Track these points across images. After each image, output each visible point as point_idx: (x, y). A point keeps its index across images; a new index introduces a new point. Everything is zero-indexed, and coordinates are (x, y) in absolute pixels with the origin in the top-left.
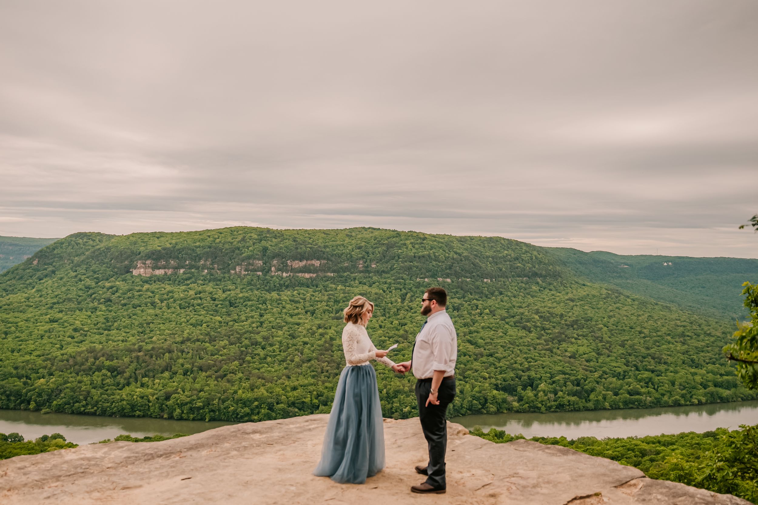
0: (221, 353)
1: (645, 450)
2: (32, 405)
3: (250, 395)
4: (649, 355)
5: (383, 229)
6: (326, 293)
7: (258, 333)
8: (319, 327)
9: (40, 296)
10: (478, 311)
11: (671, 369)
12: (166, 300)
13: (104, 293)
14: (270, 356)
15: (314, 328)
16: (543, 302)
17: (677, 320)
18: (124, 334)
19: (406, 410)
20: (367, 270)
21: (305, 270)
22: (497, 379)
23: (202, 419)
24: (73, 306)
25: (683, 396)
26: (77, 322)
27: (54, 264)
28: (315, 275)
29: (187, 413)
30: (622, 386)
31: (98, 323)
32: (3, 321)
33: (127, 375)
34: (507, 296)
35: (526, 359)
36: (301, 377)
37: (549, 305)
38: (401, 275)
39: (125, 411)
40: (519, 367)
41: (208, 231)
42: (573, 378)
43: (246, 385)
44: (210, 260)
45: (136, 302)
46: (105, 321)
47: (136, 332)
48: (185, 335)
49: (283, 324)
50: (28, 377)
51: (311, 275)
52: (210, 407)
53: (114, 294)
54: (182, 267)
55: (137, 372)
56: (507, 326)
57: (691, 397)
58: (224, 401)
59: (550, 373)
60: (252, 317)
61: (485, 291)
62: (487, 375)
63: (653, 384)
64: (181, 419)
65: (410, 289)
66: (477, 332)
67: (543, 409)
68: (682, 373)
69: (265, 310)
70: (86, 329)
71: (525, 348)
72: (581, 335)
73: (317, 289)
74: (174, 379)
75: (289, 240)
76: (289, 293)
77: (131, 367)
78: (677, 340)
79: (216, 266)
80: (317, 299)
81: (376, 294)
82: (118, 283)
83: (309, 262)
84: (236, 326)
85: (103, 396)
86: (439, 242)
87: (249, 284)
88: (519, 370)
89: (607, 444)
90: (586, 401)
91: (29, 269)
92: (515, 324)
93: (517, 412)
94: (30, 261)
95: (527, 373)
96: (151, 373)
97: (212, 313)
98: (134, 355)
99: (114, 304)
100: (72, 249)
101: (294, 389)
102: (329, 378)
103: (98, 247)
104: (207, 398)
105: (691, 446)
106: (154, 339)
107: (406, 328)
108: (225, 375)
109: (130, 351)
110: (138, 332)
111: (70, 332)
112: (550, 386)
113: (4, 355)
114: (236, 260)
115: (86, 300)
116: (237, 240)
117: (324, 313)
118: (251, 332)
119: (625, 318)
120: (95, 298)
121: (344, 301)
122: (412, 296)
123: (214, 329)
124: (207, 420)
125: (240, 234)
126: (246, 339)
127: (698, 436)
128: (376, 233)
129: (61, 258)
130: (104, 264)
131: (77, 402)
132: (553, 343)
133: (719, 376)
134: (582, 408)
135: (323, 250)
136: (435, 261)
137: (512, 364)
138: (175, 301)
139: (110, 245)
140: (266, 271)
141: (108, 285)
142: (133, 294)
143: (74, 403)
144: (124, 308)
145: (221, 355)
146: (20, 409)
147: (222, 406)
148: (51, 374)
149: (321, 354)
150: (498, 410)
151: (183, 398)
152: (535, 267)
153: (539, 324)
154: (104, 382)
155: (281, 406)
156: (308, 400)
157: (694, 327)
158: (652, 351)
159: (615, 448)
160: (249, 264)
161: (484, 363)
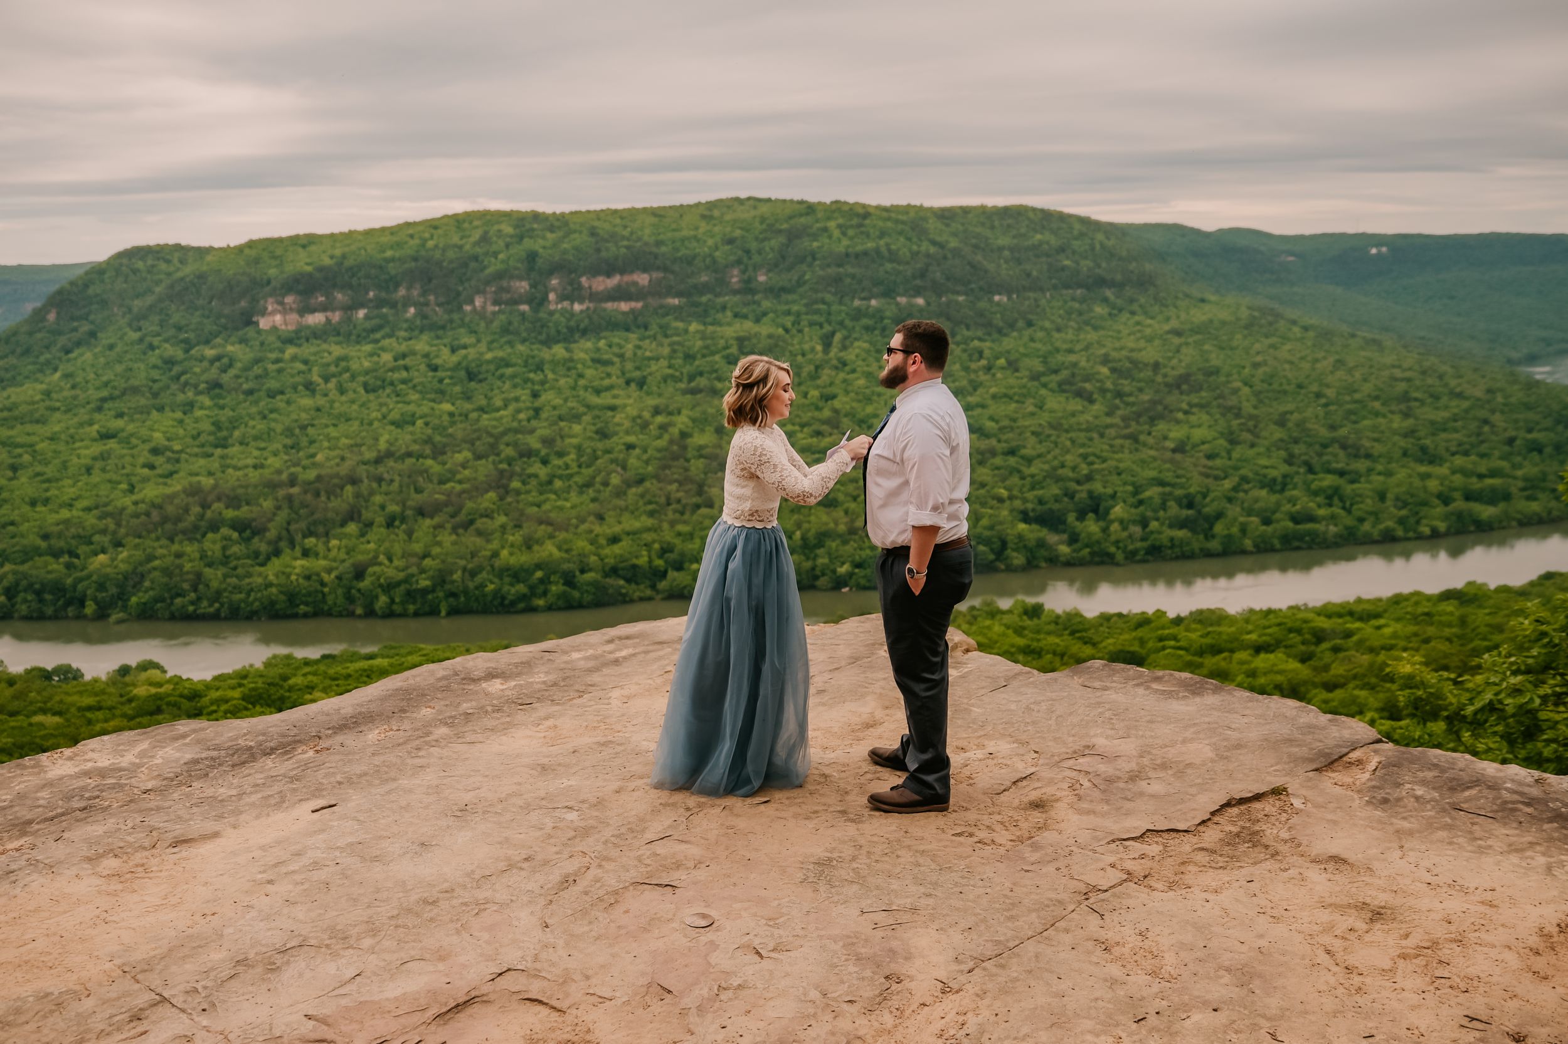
0: (458, 477)
1: (1323, 630)
2: (90, 608)
3: (523, 559)
4: (1334, 440)
5: (777, 200)
6: (667, 341)
7: (532, 431)
8: (657, 411)
9: (73, 387)
10: (984, 362)
11: (1380, 468)
12: (334, 376)
13: (204, 372)
14: (560, 477)
15: (646, 415)
16: (1119, 339)
17: (1394, 366)
18: (256, 453)
19: (843, 570)
20: (748, 288)
21: (620, 294)
22: (1025, 500)
23: (434, 612)
24: (143, 401)
25: (1402, 521)
26: (157, 435)
27: (92, 317)
28: (639, 305)
29: (403, 603)
30: (1278, 505)
31: (199, 434)
32: (4, 444)
33: (272, 534)
34: (1042, 329)
35: (1084, 457)
36: (626, 516)
37: (1131, 345)
38: (820, 295)
39: (278, 607)
40: (1071, 474)
41: (408, 225)
42: (1179, 492)
43: (515, 538)
44: (418, 286)
45: (273, 384)
46: (212, 428)
47: (280, 447)
48: (382, 445)
49: (582, 409)
50: (72, 554)
51: (633, 304)
52: (448, 587)
53: (225, 371)
54: (362, 305)
55: (293, 527)
56: (1043, 392)
57: (1418, 522)
58: (473, 574)
59: (1133, 484)
60: (517, 399)
61: (998, 320)
62: (1004, 493)
63: (1341, 499)
64: (390, 614)
65: (841, 323)
66: (983, 406)
67: (1120, 556)
68: (1401, 474)
69: (543, 383)
70: (177, 447)
71: (1082, 435)
72: (1196, 405)
73: (648, 333)
74: (369, 537)
75: (581, 232)
76: (589, 345)
77: (277, 518)
78: (1394, 407)
79: (432, 298)
80: (648, 354)
81: (770, 336)
82: (230, 348)
83: (627, 278)
84: (486, 420)
85: (229, 580)
86: (897, 221)
87: (505, 330)
88: (1070, 480)
89: (1247, 621)
90: (1207, 538)
91: (40, 330)
92: (1062, 387)
93: (1069, 564)
94: (39, 315)
95: (1086, 487)
96: (321, 528)
97: (433, 396)
98: (281, 493)
99: (229, 392)
100: (126, 282)
101: (614, 540)
102: (682, 513)
103: (180, 274)
104: (440, 570)
105: (1415, 619)
106: (319, 458)
107: (836, 403)
108: (471, 522)
109: (272, 486)
110: (285, 446)
111: (145, 456)
112: (1133, 510)
113: (16, 512)
114: (473, 283)
115: (168, 387)
116: (472, 240)
117: (665, 381)
118: (517, 431)
119: (1287, 366)
120: (186, 384)
121: (704, 356)
122: (845, 338)
123: (440, 429)
124: (443, 613)
125: (477, 227)
126: (508, 445)
127: (1429, 598)
128: (764, 209)
129: (104, 303)
130: (196, 309)
131: (178, 595)
132: (1138, 423)
133: (1474, 480)
134: (1197, 551)
135: (654, 250)
136: (891, 261)
137: (1055, 469)
138: (353, 377)
139: (205, 268)
140: (538, 301)
141: (210, 353)
142: (266, 369)
143: (172, 598)
144: (250, 398)
145: (460, 482)
146: (67, 618)
147: (471, 585)
148: (118, 544)
149: (665, 467)
150: (1029, 562)
151: (390, 571)
152: (1099, 266)
153: (1109, 385)
154: (228, 553)
155: (590, 576)
156: (643, 561)
157: (1430, 381)
158: (1343, 432)
159: (1265, 628)
160: (502, 289)
161: (998, 468)
